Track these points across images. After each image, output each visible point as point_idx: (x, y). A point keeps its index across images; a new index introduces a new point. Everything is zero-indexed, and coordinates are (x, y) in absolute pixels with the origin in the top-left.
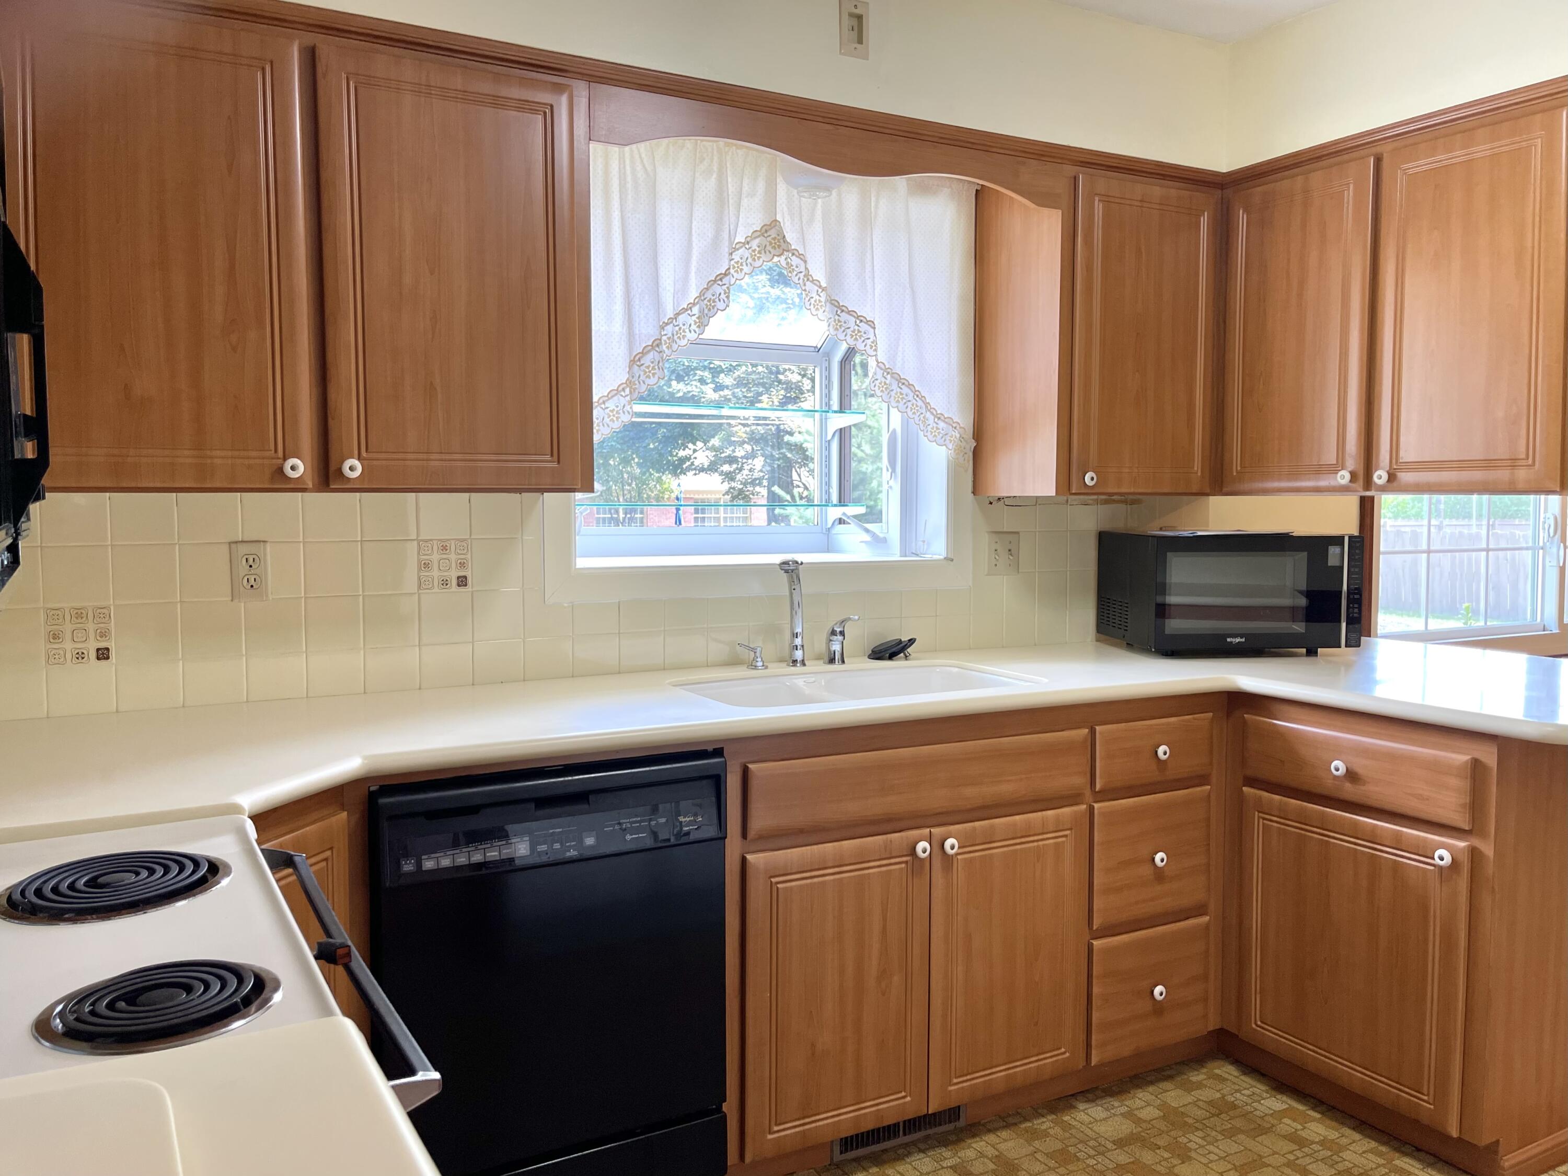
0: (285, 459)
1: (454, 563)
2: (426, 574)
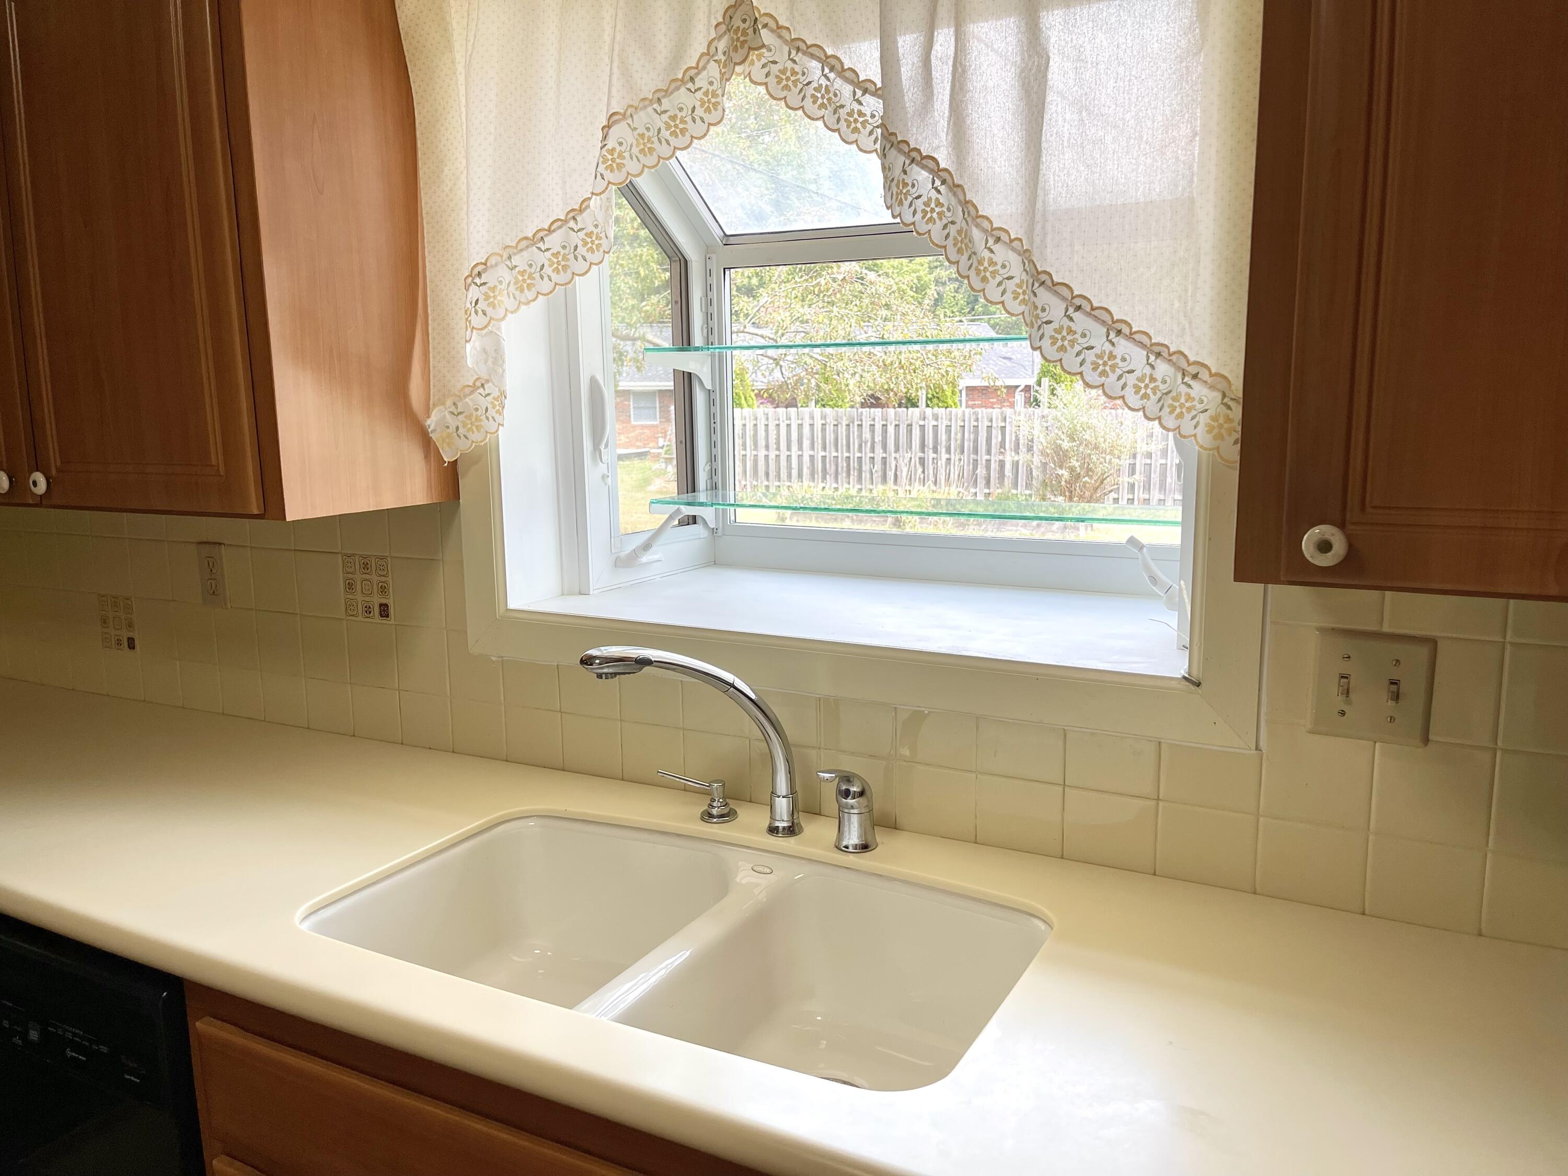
1: (375, 586)
2: (351, 597)
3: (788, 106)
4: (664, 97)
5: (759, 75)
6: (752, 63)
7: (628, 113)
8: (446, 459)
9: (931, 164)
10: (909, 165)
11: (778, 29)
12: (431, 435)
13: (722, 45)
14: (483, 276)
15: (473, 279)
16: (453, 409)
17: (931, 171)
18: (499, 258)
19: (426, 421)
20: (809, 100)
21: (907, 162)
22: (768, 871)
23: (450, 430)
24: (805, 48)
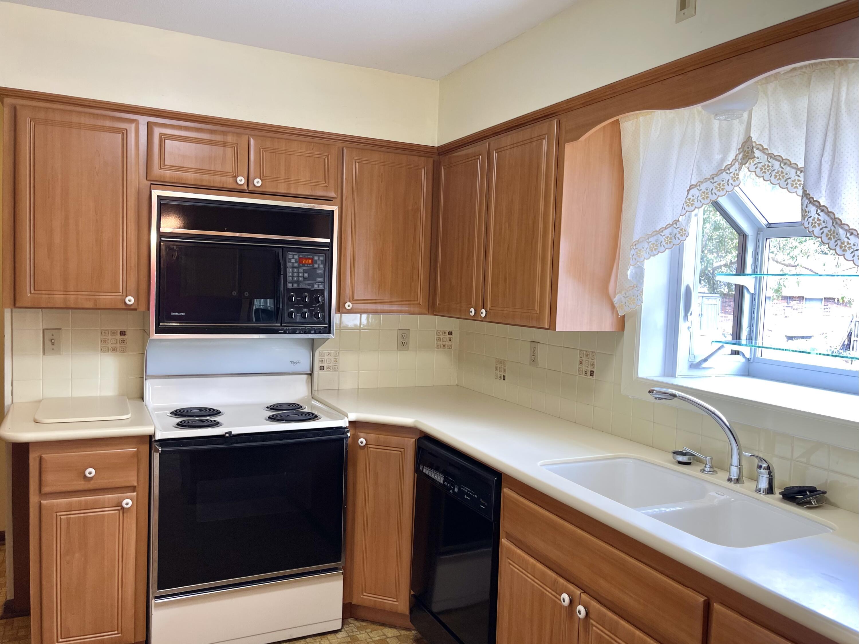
1: (590, 364)
2: (581, 367)
3: (764, 180)
4: (715, 177)
5: (752, 168)
6: (750, 163)
7: (698, 184)
8: (620, 315)
9: (817, 204)
10: (809, 204)
11: (763, 150)
12: (615, 305)
13: (741, 156)
14: (637, 246)
15: (633, 246)
16: (624, 295)
17: (817, 207)
18: (644, 239)
19: (613, 299)
20: (773, 177)
21: (809, 202)
22: (723, 494)
23: (623, 304)
24: (773, 156)
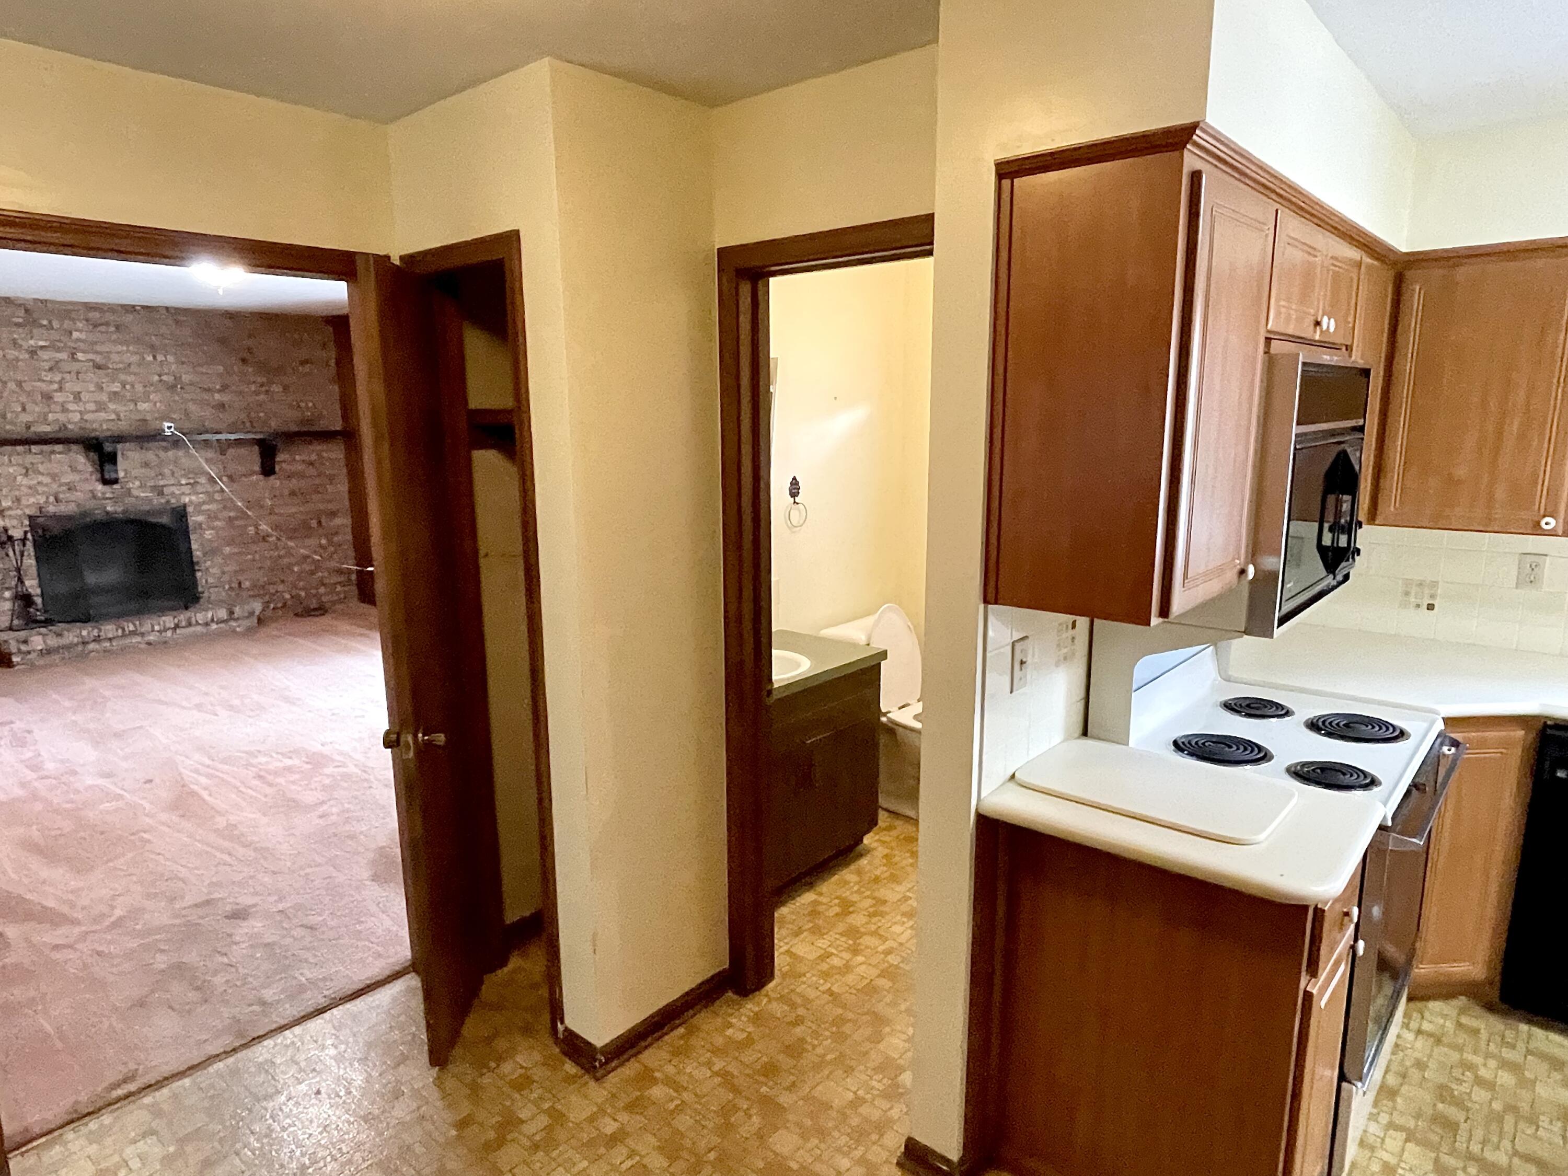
0: (1544, 516)
